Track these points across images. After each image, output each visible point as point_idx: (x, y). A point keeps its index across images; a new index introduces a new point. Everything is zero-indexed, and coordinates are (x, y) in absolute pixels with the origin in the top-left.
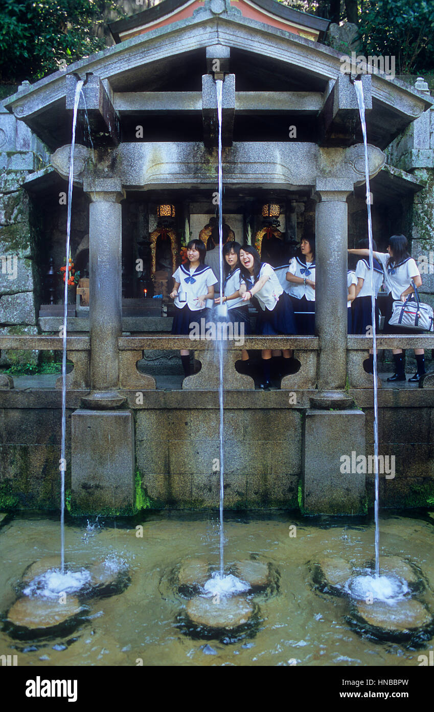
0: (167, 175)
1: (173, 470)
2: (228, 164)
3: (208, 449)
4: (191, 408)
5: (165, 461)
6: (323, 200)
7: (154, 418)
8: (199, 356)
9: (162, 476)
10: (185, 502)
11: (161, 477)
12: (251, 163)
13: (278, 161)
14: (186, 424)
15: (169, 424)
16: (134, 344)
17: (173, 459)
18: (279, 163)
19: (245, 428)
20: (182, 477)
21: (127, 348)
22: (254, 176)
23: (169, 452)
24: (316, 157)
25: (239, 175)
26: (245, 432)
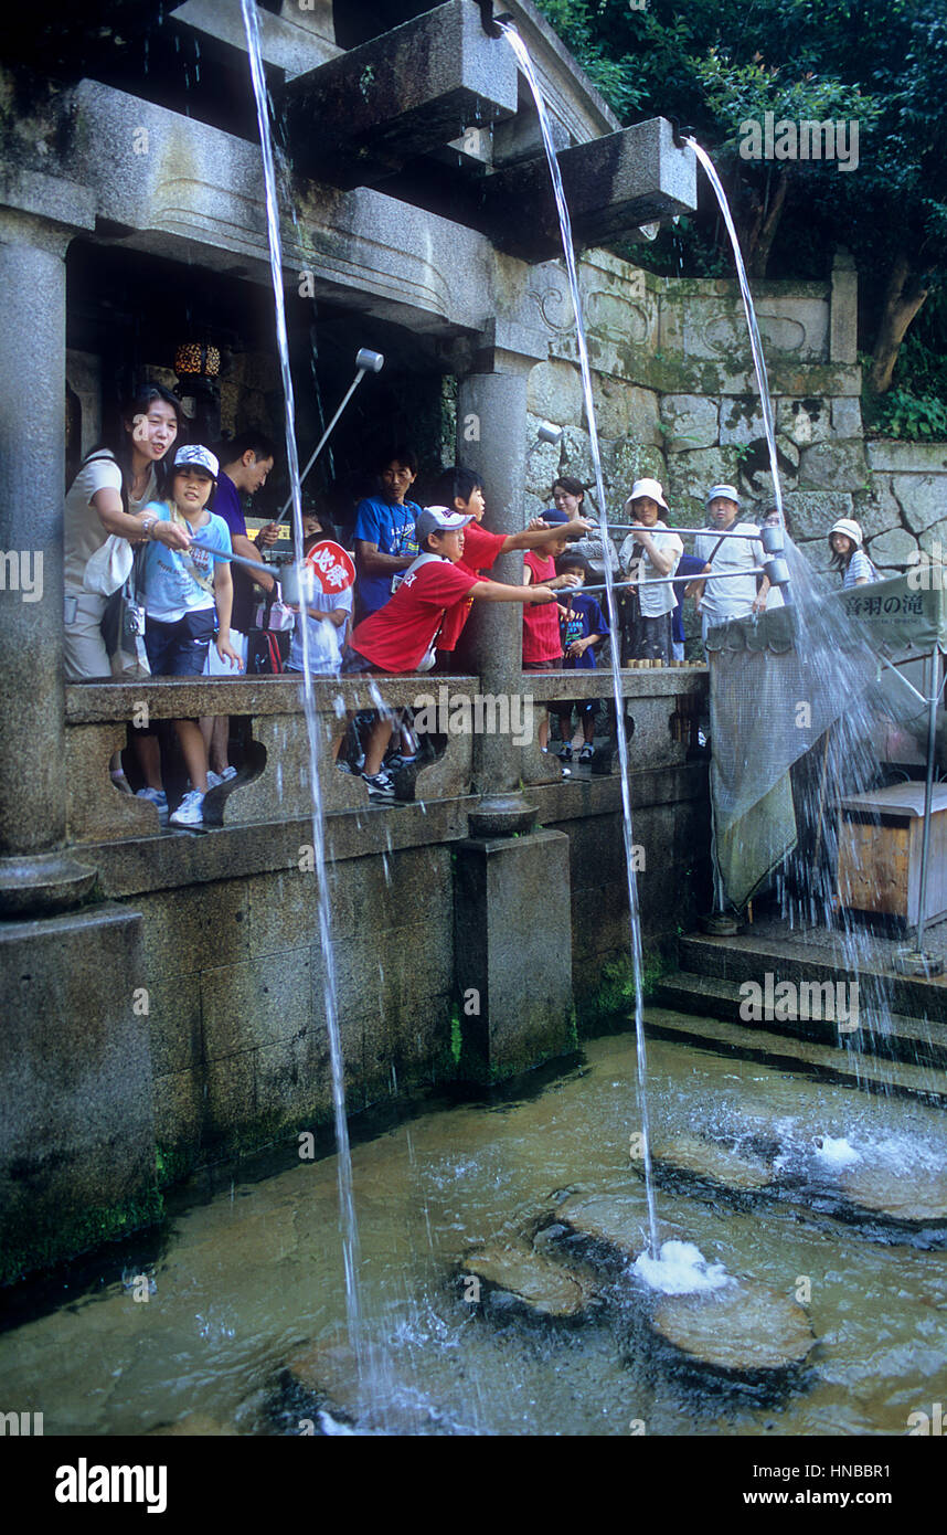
0: (206, 221)
1: (213, 1051)
2: (336, 234)
3: (288, 973)
4: (253, 871)
5: (194, 1031)
6: (496, 370)
7: (164, 915)
8: (261, 732)
9: (187, 1075)
10: (244, 1127)
11: (185, 1078)
12: (380, 245)
13: (429, 257)
14: (239, 917)
15: (200, 924)
16: (111, 704)
17: (212, 1021)
18: (429, 261)
19: (358, 903)
20: (233, 1064)
21: (92, 718)
22: (386, 280)
23: (201, 1005)
24: (487, 269)
25: (357, 270)
26: (358, 913)
